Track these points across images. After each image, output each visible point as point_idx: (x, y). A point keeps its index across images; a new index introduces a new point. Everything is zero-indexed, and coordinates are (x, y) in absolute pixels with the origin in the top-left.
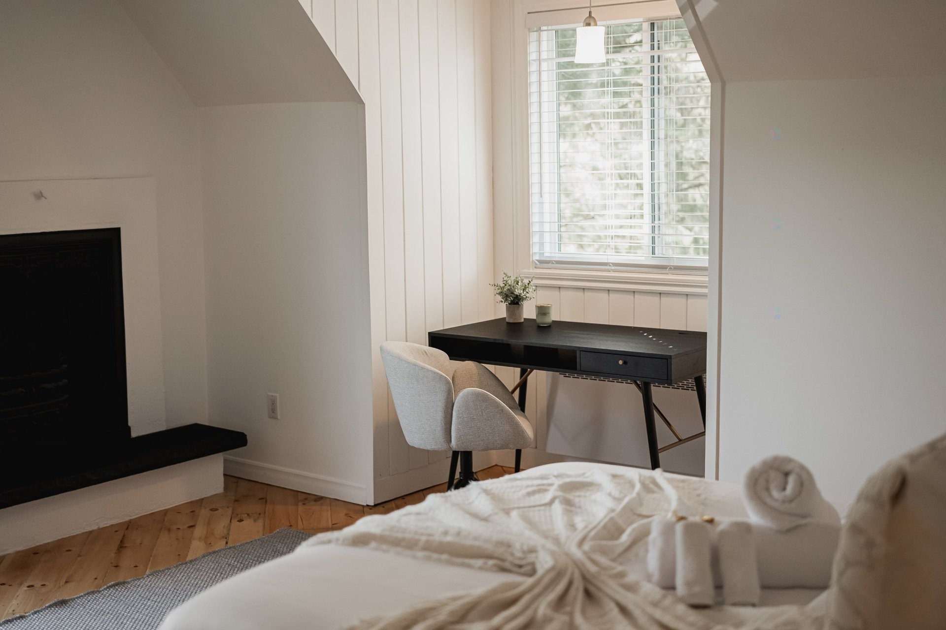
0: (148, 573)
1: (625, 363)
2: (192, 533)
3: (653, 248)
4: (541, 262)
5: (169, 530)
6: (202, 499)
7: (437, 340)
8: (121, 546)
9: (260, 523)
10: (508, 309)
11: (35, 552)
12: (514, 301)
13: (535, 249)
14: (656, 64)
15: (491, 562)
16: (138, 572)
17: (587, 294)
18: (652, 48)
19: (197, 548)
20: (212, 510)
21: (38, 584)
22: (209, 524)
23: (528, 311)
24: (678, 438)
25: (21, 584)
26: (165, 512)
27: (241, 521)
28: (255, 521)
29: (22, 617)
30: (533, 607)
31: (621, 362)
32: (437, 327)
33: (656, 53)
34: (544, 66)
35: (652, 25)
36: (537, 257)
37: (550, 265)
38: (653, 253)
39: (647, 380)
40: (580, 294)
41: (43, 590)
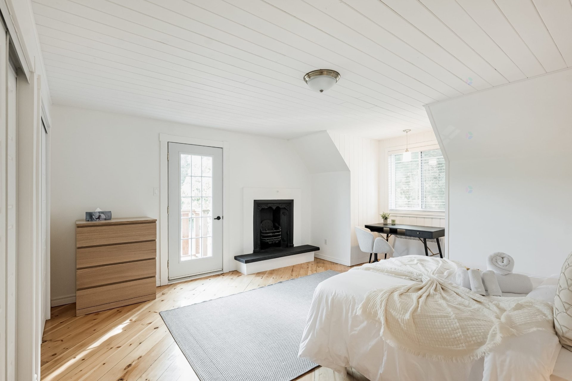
0: (299, 277)
1: (419, 233)
2: (308, 269)
3: (422, 206)
4: (391, 210)
5: (303, 268)
6: (309, 262)
7: (367, 227)
8: (292, 271)
9: (324, 268)
10: (384, 221)
11: (273, 270)
12: (386, 218)
13: (390, 207)
14: (422, 162)
15: (407, 277)
16: (297, 276)
17: (403, 218)
18: (421, 158)
19: (310, 272)
20: (312, 264)
21: (275, 278)
22: (312, 267)
23: (389, 221)
24: (433, 253)
25: (271, 277)
26: (301, 264)
27: (319, 267)
28: (322, 267)
29: (272, 285)
30: (428, 290)
31: (418, 233)
32: (366, 224)
33: (422, 159)
34: (392, 164)
35: (421, 152)
36: (390, 209)
37: (393, 211)
38: (422, 208)
39: (425, 238)
40: (402, 218)
41: (276, 279)
